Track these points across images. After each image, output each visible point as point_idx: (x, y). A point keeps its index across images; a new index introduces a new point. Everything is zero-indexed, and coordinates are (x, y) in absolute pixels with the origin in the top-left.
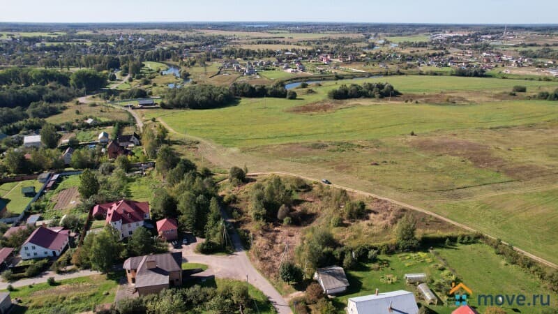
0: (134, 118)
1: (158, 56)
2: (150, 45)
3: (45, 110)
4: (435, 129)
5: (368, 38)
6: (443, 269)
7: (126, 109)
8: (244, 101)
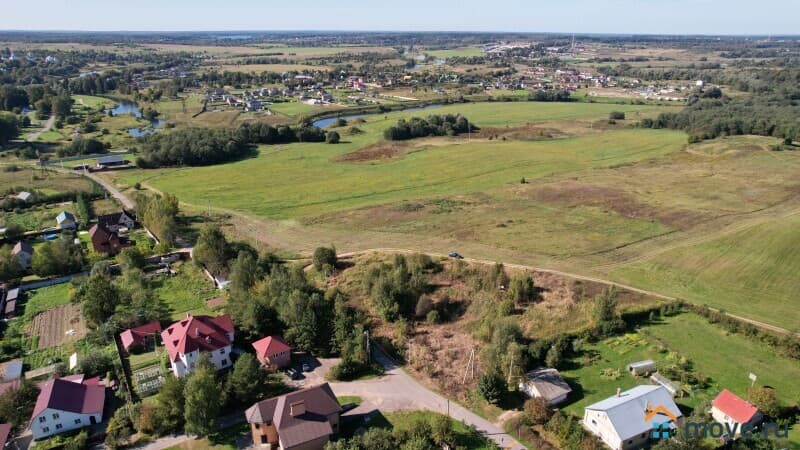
0: (99, 185)
1: (94, 87)
2: (70, 69)
4: (545, 173)
5: (402, 52)
6: (665, 352)
7: (80, 172)
8: (263, 149)
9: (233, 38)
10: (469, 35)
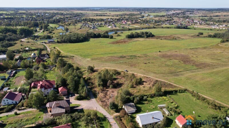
0: (46, 47)
1: (55, 22)
2: (51, 17)
3: (7, 44)
4: (168, 49)
5: (141, 13)
6: (172, 103)
7: (42, 43)
8: (91, 39)
9: (95, 9)
10: (163, 8)
